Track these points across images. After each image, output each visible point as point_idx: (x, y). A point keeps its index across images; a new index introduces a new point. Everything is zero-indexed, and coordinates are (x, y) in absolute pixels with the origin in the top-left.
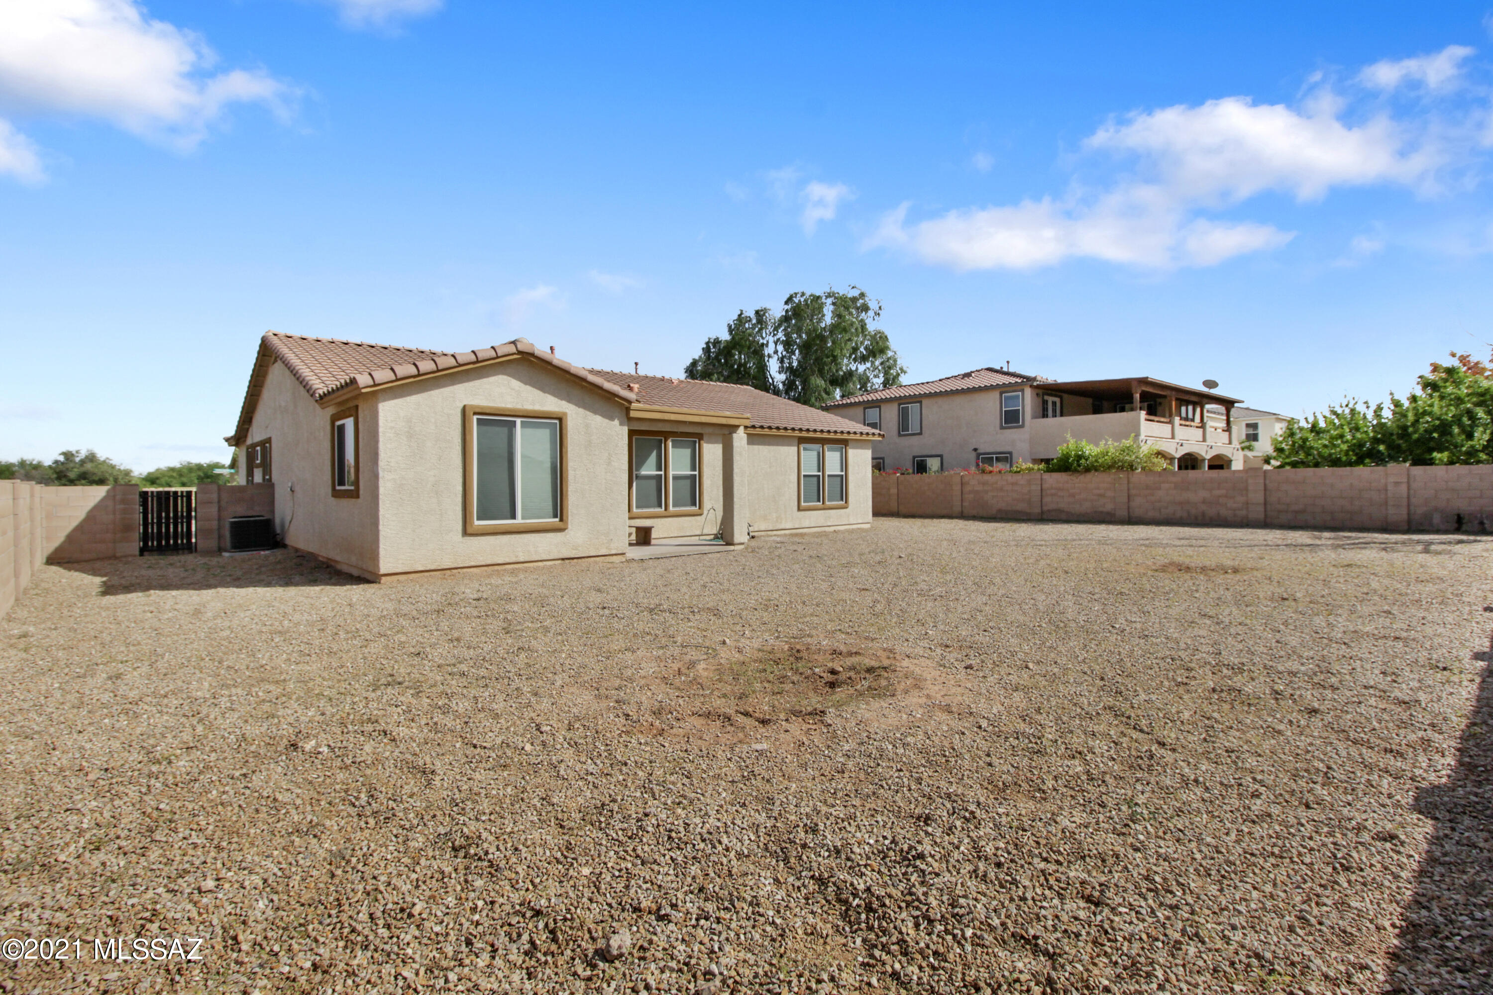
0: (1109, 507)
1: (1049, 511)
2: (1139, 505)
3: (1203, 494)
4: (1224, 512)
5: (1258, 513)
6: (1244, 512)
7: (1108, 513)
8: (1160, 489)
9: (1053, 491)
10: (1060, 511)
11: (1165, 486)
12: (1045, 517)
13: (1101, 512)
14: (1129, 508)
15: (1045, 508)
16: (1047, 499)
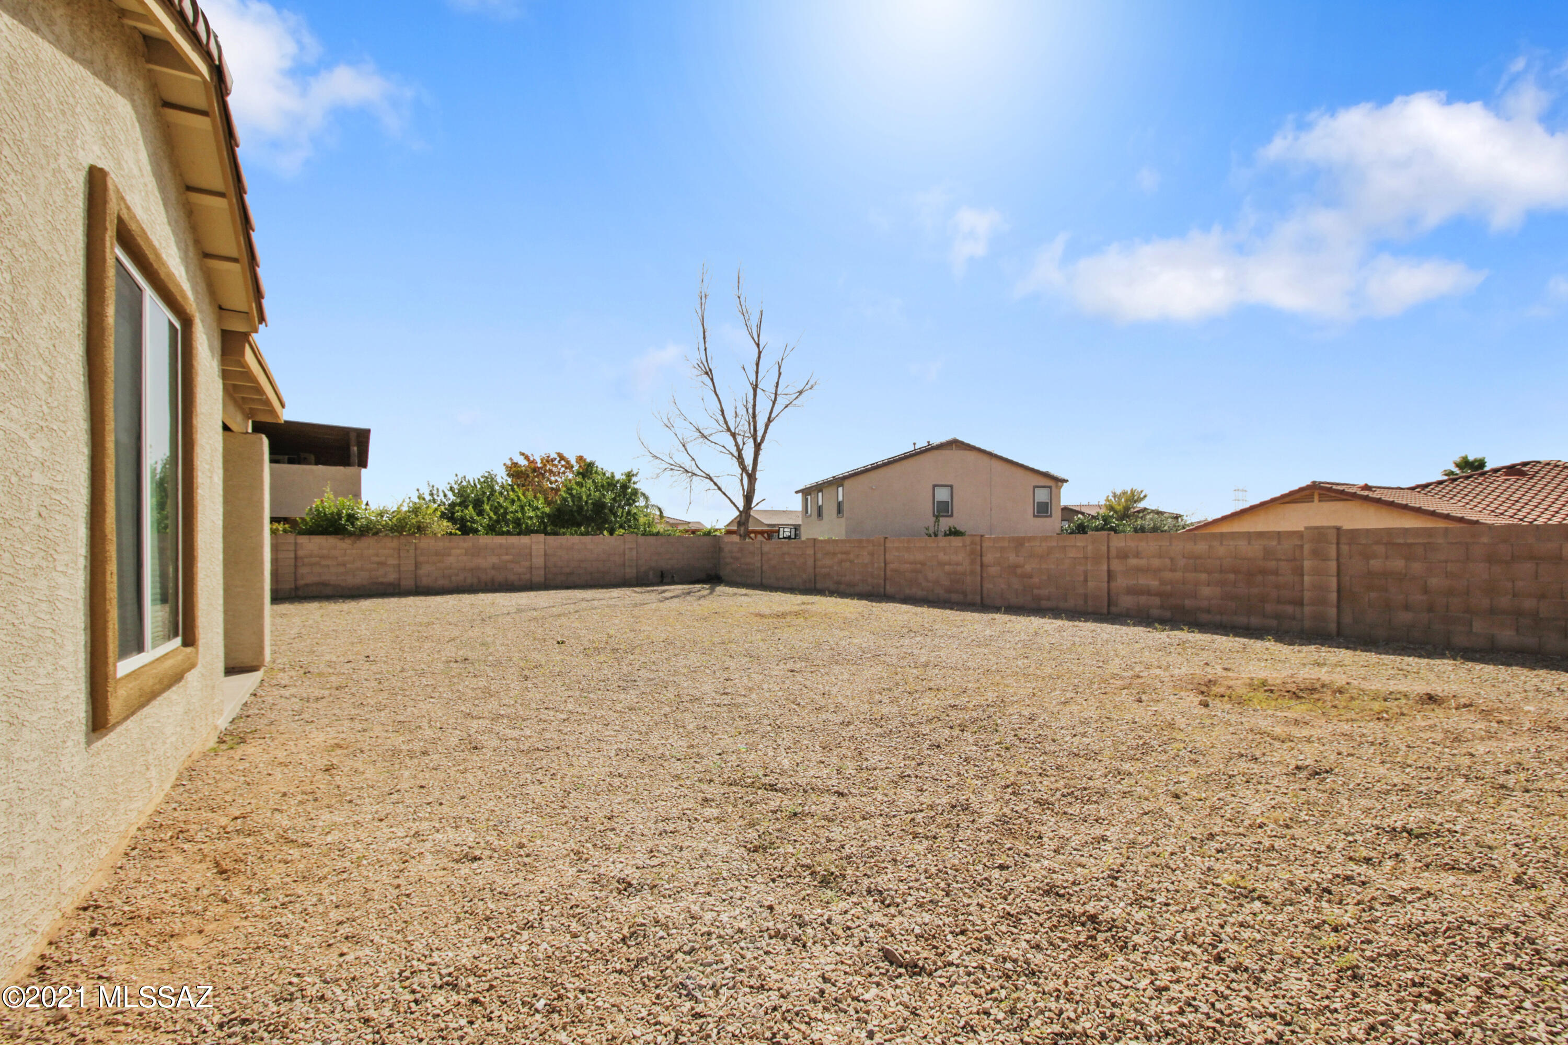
0: (392, 577)
1: (307, 585)
2: (429, 573)
3: (494, 560)
4: (512, 577)
5: (538, 577)
6: (528, 576)
7: (391, 584)
8: (449, 555)
9: (314, 560)
10: (325, 584)
11: (455, 552)
12: (300, 593)
13: (382, 583)
14: (416, 577)
15: (301, 582)
16: (303, 570)
